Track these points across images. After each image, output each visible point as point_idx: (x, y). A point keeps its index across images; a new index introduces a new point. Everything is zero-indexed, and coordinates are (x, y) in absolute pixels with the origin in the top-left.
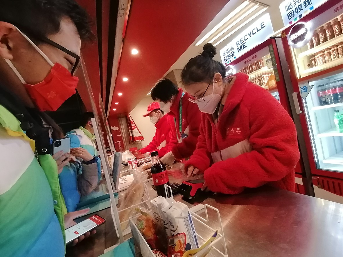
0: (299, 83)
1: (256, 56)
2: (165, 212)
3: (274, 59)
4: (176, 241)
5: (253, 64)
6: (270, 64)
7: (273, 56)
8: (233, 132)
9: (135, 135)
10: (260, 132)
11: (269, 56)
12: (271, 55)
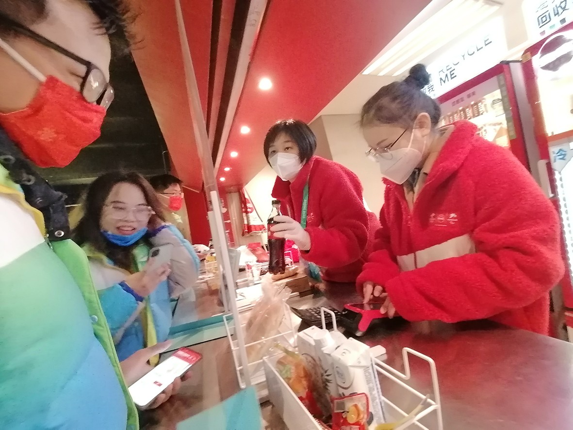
0: (550, 143)
1: (474, 93)
2: (329, 355)
3: (506, 99)
4: (349, 405)
5: (467, 107)
6: (499, 108)
7: (505, 93)
8: (442, 220)
9: (252, 223)
10: (494, 222)
11: (497, 94)
12: (502, 92)
